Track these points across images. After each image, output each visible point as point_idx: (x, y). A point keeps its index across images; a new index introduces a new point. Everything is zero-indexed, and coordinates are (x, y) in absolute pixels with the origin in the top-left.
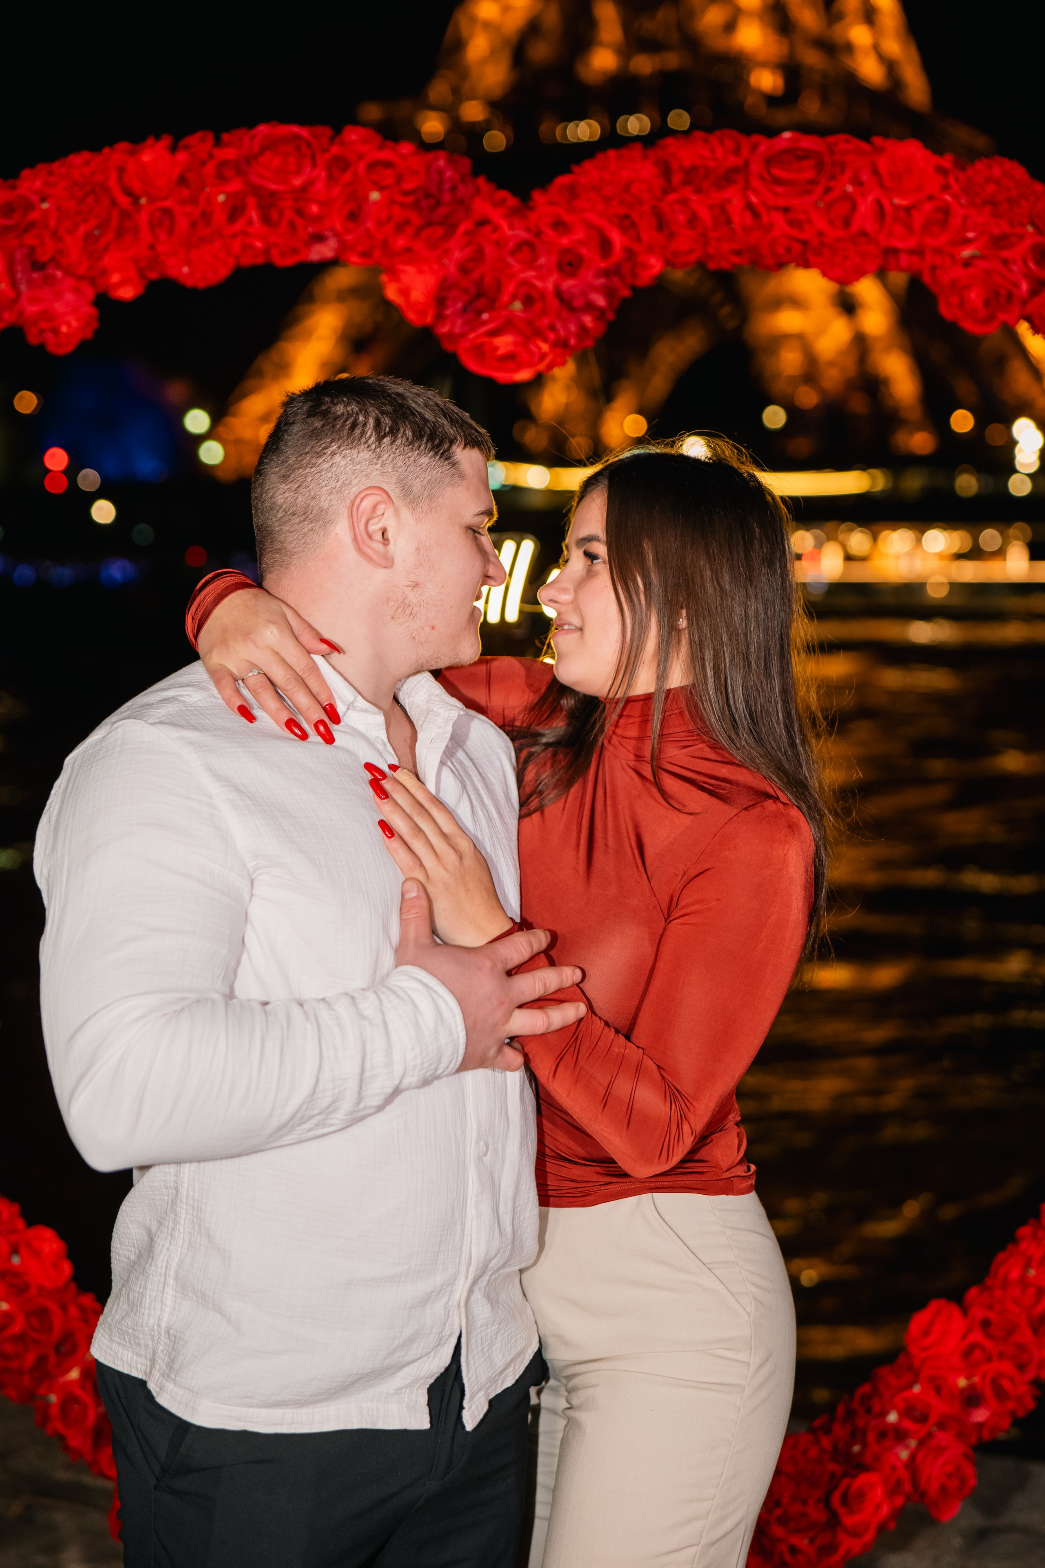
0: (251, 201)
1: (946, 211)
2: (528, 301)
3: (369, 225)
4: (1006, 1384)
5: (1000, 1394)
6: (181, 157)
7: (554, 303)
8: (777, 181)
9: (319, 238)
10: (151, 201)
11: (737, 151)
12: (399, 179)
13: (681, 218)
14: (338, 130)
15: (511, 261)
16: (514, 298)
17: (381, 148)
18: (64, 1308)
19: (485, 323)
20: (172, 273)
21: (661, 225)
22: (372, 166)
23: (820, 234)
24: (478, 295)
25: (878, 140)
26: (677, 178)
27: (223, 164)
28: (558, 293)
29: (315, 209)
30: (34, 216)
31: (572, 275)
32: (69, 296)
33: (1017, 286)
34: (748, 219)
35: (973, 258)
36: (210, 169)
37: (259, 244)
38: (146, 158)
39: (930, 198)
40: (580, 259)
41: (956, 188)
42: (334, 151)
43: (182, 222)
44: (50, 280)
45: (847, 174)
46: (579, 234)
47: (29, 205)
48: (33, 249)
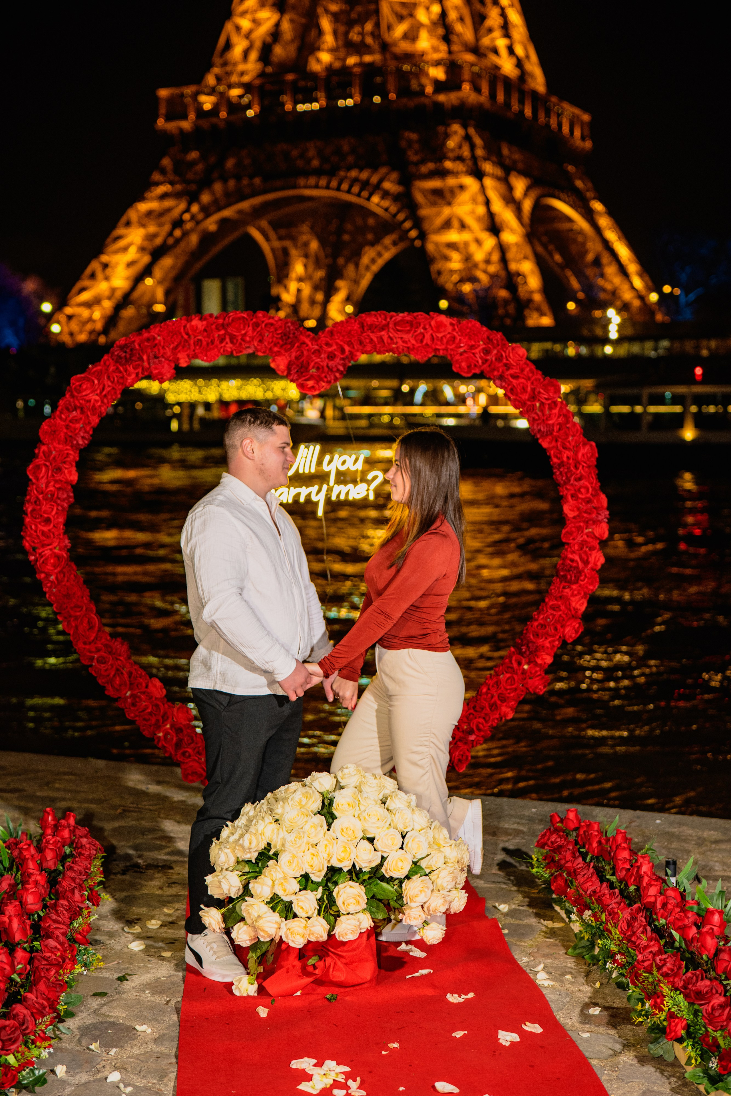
1: (454, 338)
2: (318, 369)
3: (266, 344)
4: (481, 726)
5: (479, 729)
7: (326, 369)
8: (399, 330)
9: (248, 347)
10: (194, 337)
11: (385, 319)
12: (276, 330)
13: (368, 341)
14: (255, 312)
15: (312, 356)
16: (313, 368)
17: (269, 319)
18: (163, 704)
19: (304, 376)
21: (361, 343)
22: (267, 325)
23: (413, 345)
24: (302, 367)
25: (431, 313)
26: (365, 329)
27: (219, 325)
28: (328, 366)
29: (248, 338)
30: (157, 342)
31: (332, 360)
32: (166, 366)
33: (478, 362)
34: (389, 341)
35: (463, 352)
36: (214, 326)
37: (229, 350)
38: (194, 323)
39: (449, 333)
40: (335, 355)
41: (457, 330)
42: (254, 320)
43: (204, 343)
44: (160, 361)
45: (422, 326)
46: (335, 347)
47: (155, 338)
48: (155, 352)
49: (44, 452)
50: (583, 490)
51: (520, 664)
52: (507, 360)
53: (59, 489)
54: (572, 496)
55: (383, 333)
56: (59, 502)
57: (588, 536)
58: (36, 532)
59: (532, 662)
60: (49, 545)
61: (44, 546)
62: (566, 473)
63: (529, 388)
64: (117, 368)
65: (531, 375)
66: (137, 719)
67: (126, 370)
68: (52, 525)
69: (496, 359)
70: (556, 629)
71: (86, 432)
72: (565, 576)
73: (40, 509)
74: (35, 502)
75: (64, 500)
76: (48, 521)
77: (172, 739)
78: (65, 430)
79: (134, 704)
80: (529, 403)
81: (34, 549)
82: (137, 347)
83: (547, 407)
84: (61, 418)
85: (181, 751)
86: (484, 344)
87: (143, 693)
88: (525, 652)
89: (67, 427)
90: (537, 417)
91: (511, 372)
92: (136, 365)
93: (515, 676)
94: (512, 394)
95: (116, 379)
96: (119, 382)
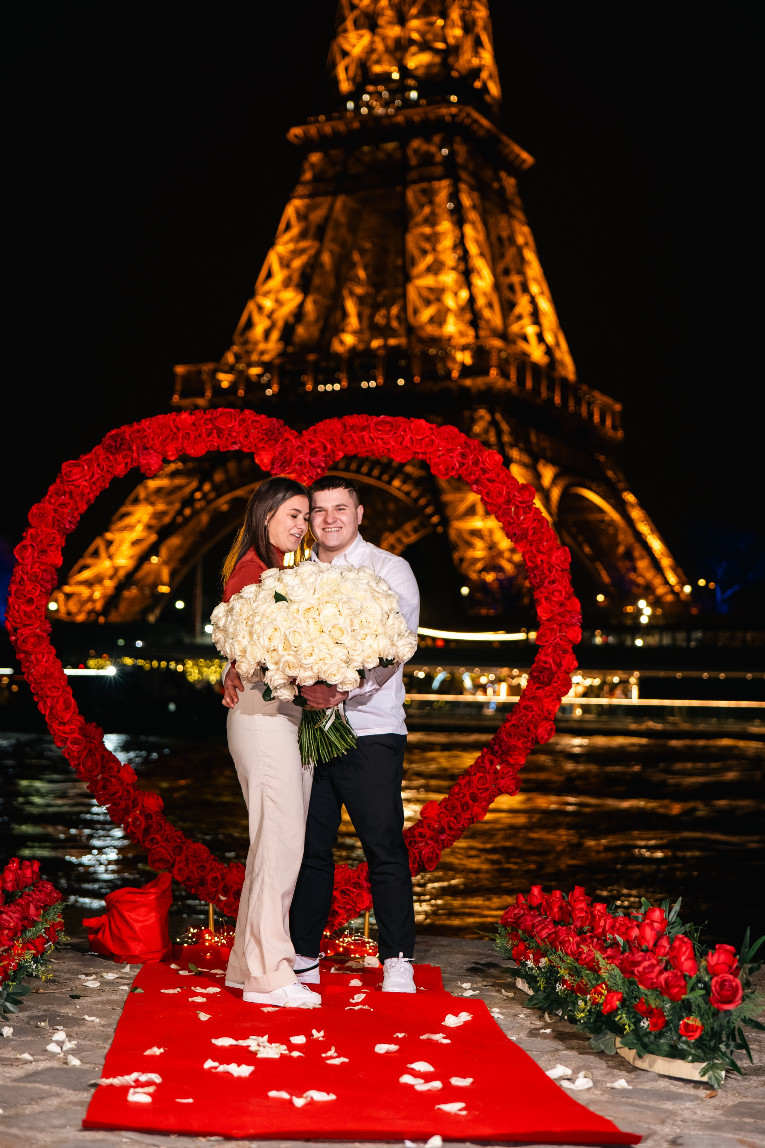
0: (215, 431)
1: (433, 441)
2: (301, 464)
3: (251, 439)
4: (452, 824)
5: (450, 828)
6: (193, 417)
7: (308, 465)
8: (379, 430)
9: (235, 443)
10: (183, 430)
11: (367, 421)
12: (261, 426)
13: (349, 440)
14: (242, 410)
15: (295, 452)
16: (296, 463)
17: (256, 416)
18: (134, 791)
19: (287, 470)
20: (187, 452)
21: (343, 442)
22: (253, 422)
23: (393, 446)
24: (285, 462)
25: (412, 419)
26: (348, 429)
27: (207, 419)
28: (310, 462)
29: (234, 434)
30: (146, 433)
31: (314, 456)
32: (155, 458)
33: (455, 464)
34: (370, 442)
35: (441, 455)
36: (202, 421)
37: (216, 444)
38: (183, 417)
39: (428, 437)
40: (317, 452)
41: (436, 434)
42: (241, 416)
43: (192, 437)
44: (149, 453)
45: (402, 429)
46: (317, 444)
47: (144, 430)
48: (145, 443)
49: (31, 535)
50: (557, 594)
51: (492, 763)
52: (484, 464)
53: (44, 571)
54: (546, 599)
55: (364, 433)
56: (42, 583)
57: (561, 639)
58: (18, 612)
59: (504, 762)
60: (30, 625)
61: (25, 625)
62: (540, 576)
63: (505, 492)
64: (107, 457)
65: (506, 480)
67: (116, 460)
68: (34, 606)
69: (473, 463)
70: (528, 730)
71: (73, 517)
72: (538, 677)
73: (24, 590)
74: (20, 582)
75: (48, 582)
76: (30, 601)
77: (140, 825)
78: (53, 514)
79: (104, 788)
80: (504, 506)
81: (15, 630)
82: (127, 437)
83: (521, 511)
84: (50, 502)
85: (150, 838)
86: (462, 448)
87: (115, 778)
88: (497, 751)
89: (56, 511)
90: (512, 521)
91: (488, 476)
92: (126, 455)
93: (487, 775)
94: (488, 498)
95: (105, 467)
96: (108, 471)
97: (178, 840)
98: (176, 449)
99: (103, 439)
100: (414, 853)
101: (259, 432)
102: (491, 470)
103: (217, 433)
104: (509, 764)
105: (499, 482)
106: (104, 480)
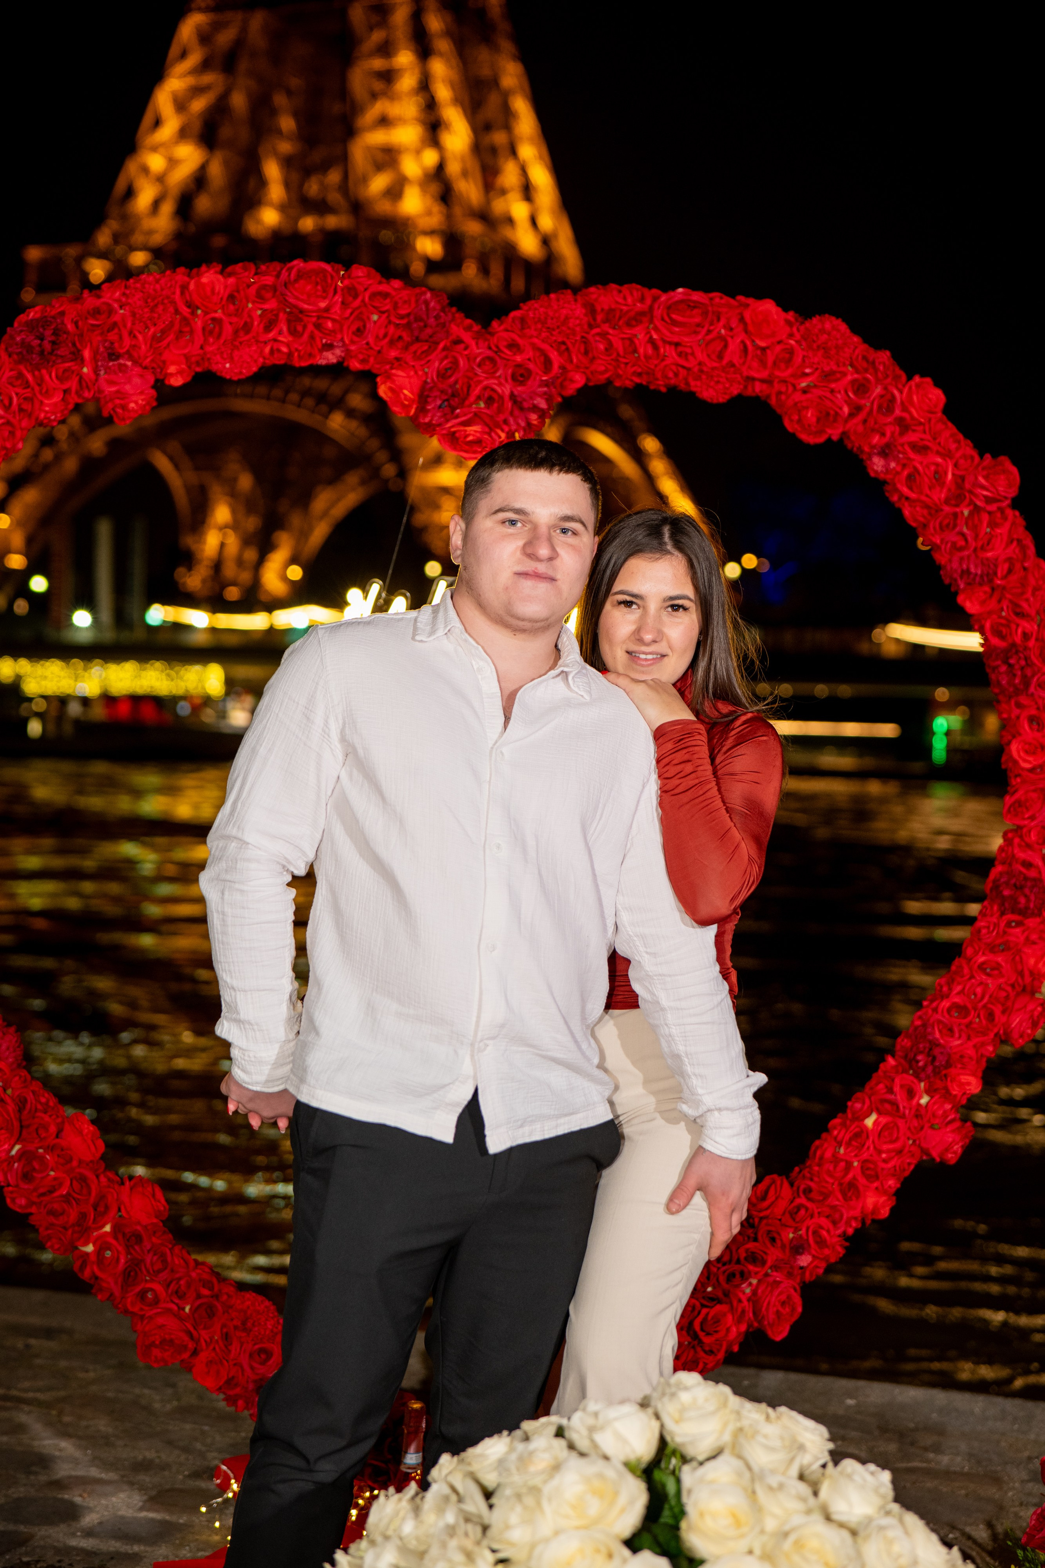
0: (283, 317)
1: (791, 351)
2: (489, 401)
3: (371, 339)
4: (824, 1235)
5: (821, 1243)
6: (231, 280)
7: (509, 404)
8: (675, 323)
9: (329, 347)
10: (205, 313)
12: (396, 306)
13: (602, 347)
14: (349, 267)
15: (479, 371)
16: (479, 398)
17: (380, 283)
18: (97, 1177)
19: (457, 417)
20: (215, 368)
21: (587, 351)
22: (373, 295)
23: (700, 364)
24: (453, 395)
25: (742, 298)
26: (599, 318)
27: (264, 287)
28: (512, 396)
29: (330, 324)
30: (115, 319)
31: (522, 383)
32: (137, 380)
33: (841, 409)
34: (650, 350)
35: (808, 386)
36: (252, 290)
37: (285, 349)
38: (206, 279)
39: (779, 342)
40: (529, 372)
41: (798, 336)
42: (346, 282)
43: (228, 330)
44: (122, 368)
45: (722, 321)
46: (529, 354)
47: (111, 311)
48: (112, 343)
51: (911, 1094)
52: (905, 409)
54: (1030, 721)
55: (636, 331)
59: (937, 1089)
63: (950, 476)
64: (20, 376)
65: (953, 446)
66: (33, 1210)
67: (40, 382)
69: (880, 407)
70: (991, 1016)
77: (115, 1259)
79: (26, 1176)
80: (947, 509)
82: (70, 327)
83: (985, 518)
85: (138, 1289)
86: (856, 371)
87: (50, 1149)
88: (924, 1068)
90: (962, 543)
91: (912, 437)
92: (65, 371)
93: (901, 1123)
94: (910, 488)
95: (15, 399)
96: (21, 410)
97: (205, 1292)
98: (187, 357)
99: (9, 329)
100: (740, 1301)
101: (390, 322)
102: (921, 423)
103: (289, 322)
104: (947, 1095)
105: (938, 453)
106: (12, 433)
